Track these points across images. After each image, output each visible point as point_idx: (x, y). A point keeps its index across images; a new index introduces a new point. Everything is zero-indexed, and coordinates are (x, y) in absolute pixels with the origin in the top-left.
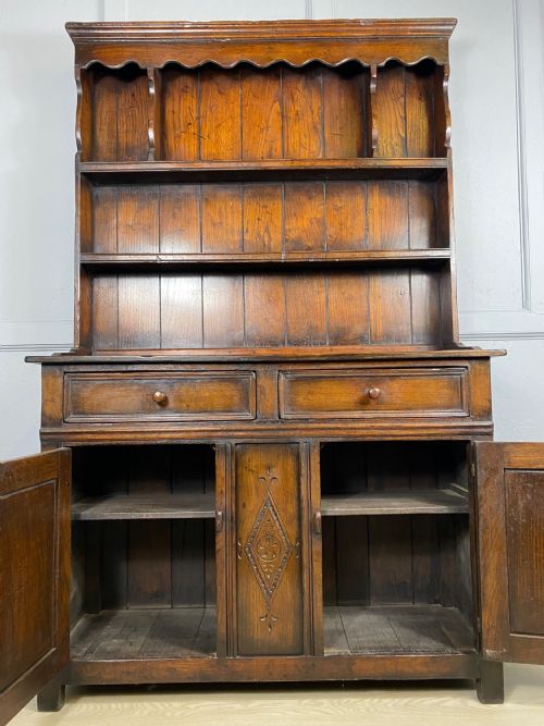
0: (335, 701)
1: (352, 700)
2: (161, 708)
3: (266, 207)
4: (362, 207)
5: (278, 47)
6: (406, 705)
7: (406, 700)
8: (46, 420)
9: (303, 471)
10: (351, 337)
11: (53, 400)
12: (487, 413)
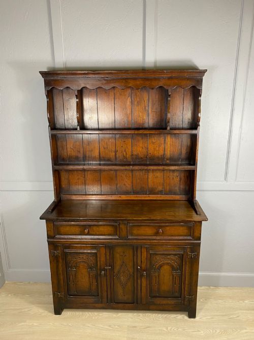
0: (144, 314)
1: (149, 314)
2: (91, 315)
3: (124, 141)
4: (163, 142)
5: (129, 81)
6: (165, 317)
7: (166, 315)
8: (49, 237)
9: (135, 254)
10: (157, 191)
11: (50, 230)
12: (199, 239)
